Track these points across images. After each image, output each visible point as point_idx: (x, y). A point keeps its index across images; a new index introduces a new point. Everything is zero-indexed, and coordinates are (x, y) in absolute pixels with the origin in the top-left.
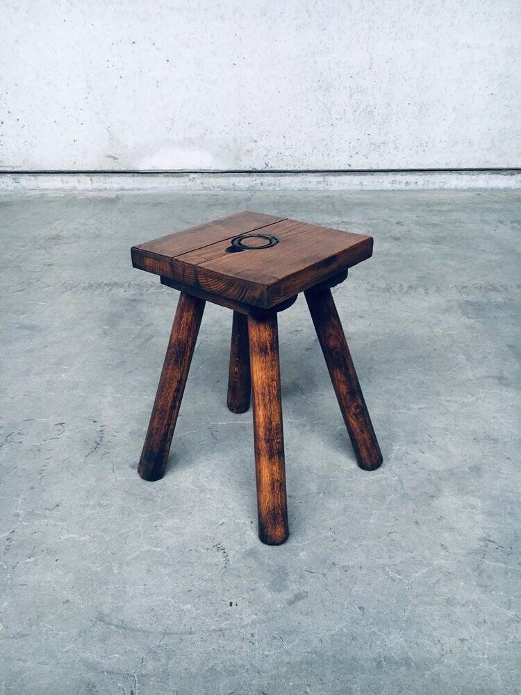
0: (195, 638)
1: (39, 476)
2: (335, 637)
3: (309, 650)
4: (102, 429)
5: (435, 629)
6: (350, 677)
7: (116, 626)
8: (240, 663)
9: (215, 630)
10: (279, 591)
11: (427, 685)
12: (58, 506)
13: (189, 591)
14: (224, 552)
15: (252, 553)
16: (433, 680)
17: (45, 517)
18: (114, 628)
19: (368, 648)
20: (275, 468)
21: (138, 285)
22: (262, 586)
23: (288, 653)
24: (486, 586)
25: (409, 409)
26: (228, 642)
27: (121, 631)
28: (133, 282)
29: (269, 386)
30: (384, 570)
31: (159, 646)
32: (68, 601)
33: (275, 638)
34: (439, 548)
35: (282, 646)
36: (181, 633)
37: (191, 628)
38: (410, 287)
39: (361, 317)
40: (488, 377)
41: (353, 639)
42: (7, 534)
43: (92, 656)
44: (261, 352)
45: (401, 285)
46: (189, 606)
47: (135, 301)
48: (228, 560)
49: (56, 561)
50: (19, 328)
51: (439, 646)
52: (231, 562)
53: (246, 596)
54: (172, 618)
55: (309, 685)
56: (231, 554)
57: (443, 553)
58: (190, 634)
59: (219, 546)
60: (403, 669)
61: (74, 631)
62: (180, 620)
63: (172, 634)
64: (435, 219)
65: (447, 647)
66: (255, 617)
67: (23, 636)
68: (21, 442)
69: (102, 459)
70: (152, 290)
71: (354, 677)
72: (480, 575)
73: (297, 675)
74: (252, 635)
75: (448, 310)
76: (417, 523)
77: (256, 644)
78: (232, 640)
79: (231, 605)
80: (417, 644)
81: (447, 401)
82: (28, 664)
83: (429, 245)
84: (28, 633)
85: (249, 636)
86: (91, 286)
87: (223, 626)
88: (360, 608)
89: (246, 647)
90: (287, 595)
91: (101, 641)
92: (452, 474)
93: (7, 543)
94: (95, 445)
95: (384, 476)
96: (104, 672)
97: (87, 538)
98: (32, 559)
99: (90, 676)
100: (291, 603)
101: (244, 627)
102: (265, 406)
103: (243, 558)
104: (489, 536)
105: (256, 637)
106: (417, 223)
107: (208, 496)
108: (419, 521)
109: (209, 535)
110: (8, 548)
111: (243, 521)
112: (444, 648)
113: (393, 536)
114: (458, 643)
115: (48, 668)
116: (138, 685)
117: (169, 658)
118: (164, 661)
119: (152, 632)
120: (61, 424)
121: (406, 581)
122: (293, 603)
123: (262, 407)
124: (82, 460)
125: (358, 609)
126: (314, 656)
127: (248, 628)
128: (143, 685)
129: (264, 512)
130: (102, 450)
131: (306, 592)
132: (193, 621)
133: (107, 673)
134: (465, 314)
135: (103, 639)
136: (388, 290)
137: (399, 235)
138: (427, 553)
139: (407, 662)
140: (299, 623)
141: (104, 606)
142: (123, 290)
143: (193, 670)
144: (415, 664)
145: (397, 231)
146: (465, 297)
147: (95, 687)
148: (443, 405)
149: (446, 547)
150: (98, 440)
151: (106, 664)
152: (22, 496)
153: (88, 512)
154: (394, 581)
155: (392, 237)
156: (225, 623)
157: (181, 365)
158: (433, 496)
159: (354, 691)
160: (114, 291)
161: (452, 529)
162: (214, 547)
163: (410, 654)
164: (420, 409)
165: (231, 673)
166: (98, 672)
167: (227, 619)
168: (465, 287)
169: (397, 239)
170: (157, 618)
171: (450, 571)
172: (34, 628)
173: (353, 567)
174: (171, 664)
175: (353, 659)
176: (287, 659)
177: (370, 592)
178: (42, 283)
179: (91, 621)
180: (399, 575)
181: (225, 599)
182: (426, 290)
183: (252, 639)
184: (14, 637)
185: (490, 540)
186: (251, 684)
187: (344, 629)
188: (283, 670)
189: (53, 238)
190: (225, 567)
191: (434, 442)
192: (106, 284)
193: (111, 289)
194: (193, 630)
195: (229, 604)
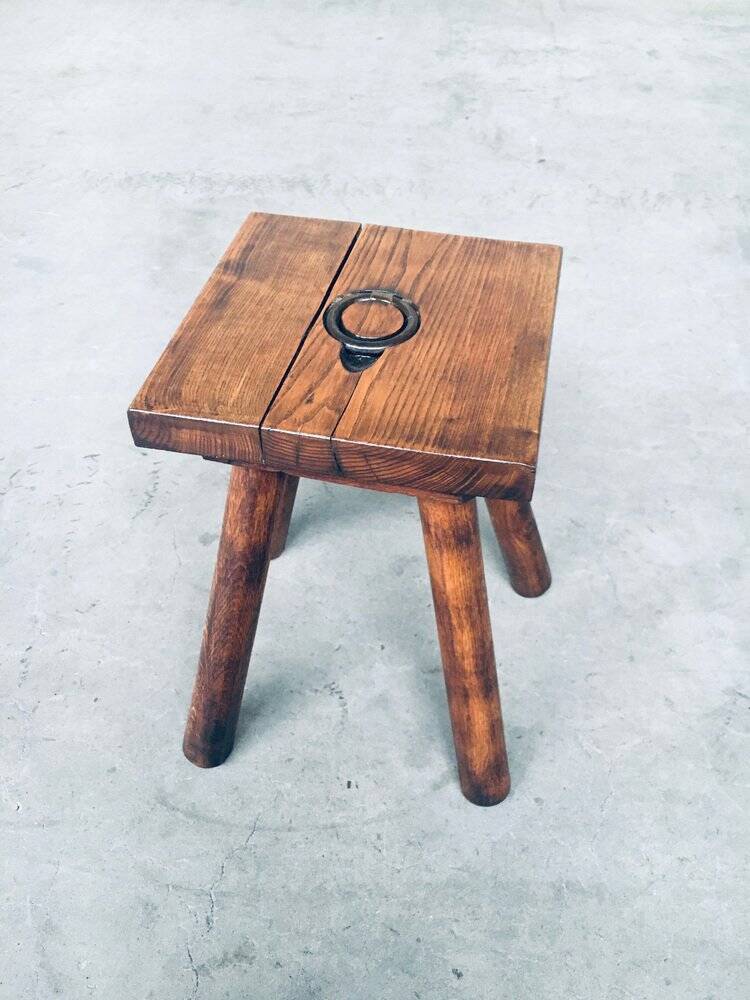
0: (297, 837)
1: (64, 552)
2: (498, 847)
3: (459, 865)
4: (156, 468)
5: (643, 840)
6: (515, 910)
7: (186, 814)
8: (360, 880)
9: (325, 827)
10: (419, 767)
12: (94, 605)
13: (290, 760)
14: (341, 698)
15: (382, 701)
16: (634, 922)
17: (76, 625)
18: (180, 816)
19: (545, 865)
21: (207, 180)
22: (394, 757)
23: (427, 867)
24: (727, 772)
26: (344, 847)
27: (191, 822)
28: (198, 173)
30: (576, 738)
31: (245, 848)
32: (114, 769)
33: (410, 843)
34: (662, 704)
35: (420, 857)
36: (277, 829)
37: (291, 821)
38: (661, 196)
41: (523, 850)
42: (20, 653)
43: (152, 860)
45: (646, 192)
46: (288, 786)
47: (202, 213)
48: (346, 711)
49: (96, 700)
50: (19, 264)
51: (647, 868)
52: (350, 715)
53: (371, 772)
54: (264, 804)
55: (457, 921)
56: (351, 701)
57: (666, 712)
58: (289, 830)
59: (333, 686)
60: (592, 902)
62: (276, 808)
63: (264, 829)
64: (715, 47)
65: (658, 871)
66: (383, 807)
67: (52, 823)
68: (33, 488)
69: (157, 524)
70: (230, 190)
71: (521, 911)
72: (718, 752)
73: (441, 904)
74: (379, 837)
75: (721, 248)
76: (632, 659)
77: (384, 852)
78: (349, 844)
79: (349, 787)
80: (616, 863)
81: (699, 434)
83: (700, 104)
84: (59, 818)
85: (374, 837)
86: (129, 180)
87: (337, 820)
88: (537, 800)
89: (369, 856)
90: (431, 775)
91: (164, 836)
92: (695, 573)
93: (22, 667)
94: (146, 498)
95: (588, 573)
96: (168, 885)
97: (140, 663)
98: (60, 697)
99: (149, 892)
100: (436, 787)
101: (366, 823)
103: (369, 708)
104: (740, 686)
105: (385, 841)
106: (684, 55)
107: (318, 599)
108: (635, 655)
109: (318, 666)
110: (24, 676)
111: (369, 644)
112: (655, 872)
113: (595, 681)
114: (676, 864)
116: (216, 908)
117: (259, 868)
118: (251, 873)
119: (235, 825)
120: (92, 456)
121: (608, 758)
122: (439, 787)
124: (127, 525)
125: (533, 802)
126: (465, 874)
127: (373, 825)
128: (223, 909)
130: (156, 508)
132: (294, 809)
133: (173, 888)
135: (166, 833)
136: (623, 201)
138: (644, 711)
139: (599, 891)
140: (447, 821)
141: (166, 779)
142: (183, 189)
143: (294, 888)
144: (610, 894)
147: (155, 909)
149: (673, 703)
150: (150, 488)
151: (171, 873)
152: (40, 586)
153: (139, 618)
154: (590, 757)
155: (638, 84)
156: (340, 815)
158: (660, 612)
159: (520, 932)
160: (169, 191)
161: (685, 672)
162: (325, 687)
163: (604, 879)
164: (656, 448)
165: (348, 895)
166: (160, 886)
167: (343, 809)
169: (648, 89)
170: (243, 803)
171: (675, 744)
172: (67, 811)
173: (530, 731)
174: (262, 878)
175: (522, 882)
176: (427, 877)
177: (553, 774)
178: (51, 171)
179: (148, 803)
180: (598, 747)
181: (340, 776)
182: (688, 203)
183: (378, 844)
184: (39, 825)
185: (740, 694)
186: (375, 915)
187: (512, 834)
188: (422, 894)
189: (65, 74)
190: (342, 723)
191: (672, 512)
192: (154, 177)
193: (162, 187)
194: (293, 825)
195: (346, 784)
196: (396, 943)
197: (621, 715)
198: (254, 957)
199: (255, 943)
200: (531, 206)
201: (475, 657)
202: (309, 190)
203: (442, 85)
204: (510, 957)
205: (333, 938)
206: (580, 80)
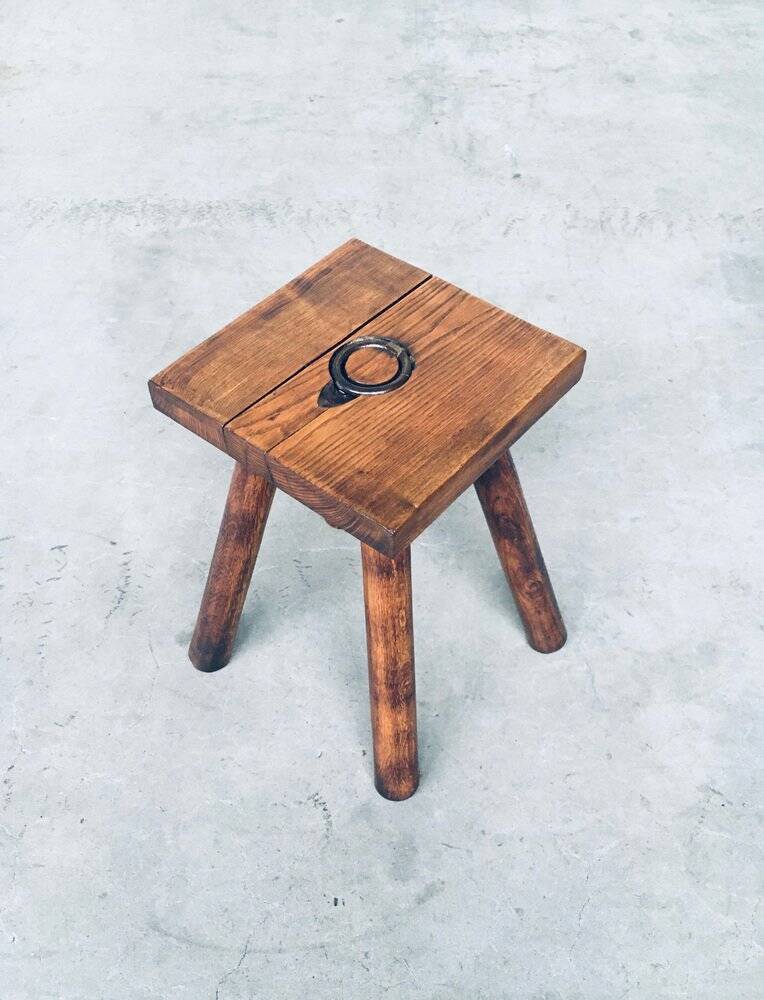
0: (287, 959)
1: (39, 658)
2: (480, 960)
3: (444, 981)
4: (125, 559)
5: (619, 947)
7: (177, 939)
9: (314, 947)
10: (404, 880)
12: (73, 717)
13: (276, 878)
14: (325, 810)
15: (365, 812)
17: (56, 739)
18: (174, 941)
19: (525, 976)
20: (400, 718)
22: (379, 871)
23: (415, 985)
24: (699, 874)
26: (333, 967)
27: (184, 946)
28: (150, 200)
29: (393, 618)
30: (555, 843)
31: (238, 973)
32: (105, 895)
33: (397, 960)
34: (638, 803)
35: (406, 973)
36: (267, 951)
37: (280, 943)
38: (642, 217)
39: (550, 298)
40: (752, 447)
41: (505, 963)
42: (2, 773)
43: (148, 988)
44: (382, 573)
45: (626, 213)
48: (330, 824)
49: (81, 821)
51: (622, 977)
52: (334, 828)
53: (357, 888)
54: (254, 925)
56: (334, 812)
57: (642, 812)
58: (279, 952)
59: (316, 798)
62: (266, 930)
63: (255, 952)
65: (633, 978)
66: (370, 924)
67: (50, 954)
68: (1, 588)
69: (131, 623)
72: (692, 853)
74: (366, 955)
75: (702, 280)
76: (610, 756)
77: (372, 970)
78: (338, 964)
79: (336, 900)
80: (593, 972)
84: (56, 949)
85: (361, 957)
86: (76, 210)
87: (325, 939)
88: (517, 910)
89: (358, 975)
90: (415, 888)
91: (158, 963)
92: (672, 660)
93: (5, 788)
94: (118, 594)
95: (567, 662)
97: (123, 780)
98: (46, 820)
100: (421, 900)
101: (354, 942)
102: (387, 643)
103: (352, 819)
104: (714, 782)
105: (371, 958)
107: (298, 702)
108: (611, 752)
109: (301, 776)
110: (8, 798)
111: (350, 750)
112: (630, 979)
113: (572, 781)
114: (649, 971)
118: (245, 997)
119: (226, 949)
120: (60, 548)
121: (585, 863)
122: (424, 901)
123: (381, 645)
124: (101, 626)
125: (514, 912)
126: (449, 990)
127: (361, 943)
129: (383, 765)
130: (129, 605)
131: (443, 883)
132: (283, 929)
134: (731, 289)
135: (160, 960)
136: (602, 224)
137: (632, 69)
138: (620, 813)
140: (431, 936)
141: (157, 904)
142: (135, 221)
145: (631, 56)
148: (671, 511)
149: (648, 802)
150: (122, 583)
152: (17, 698)
153: (119, 729)
154: (569, 863)
155: (619, 74)
156: (328, 934)
157: (248, 541)
158: (638, 704)
160: (119, 223)
161: (661, 769)
162: (309, 799)
163: (582, 989)
164: (634, 520)
167: (330, 928)
168: (739, 218)
170: (233, 925)
171: (650, 845)
172: (62, 941)
173: (511, 838)
176: (414, 995)
177: (532, 882)
179: (141, 929)
180: (576, 852)
181: (327, 893)
182: (670, 225)
183: (366, 962)
184: (37, 956)
185: (713, 790)
187: (493, 946)
190: (327, 837)
191: (650, 592)
192: (102, 206)
193: (111, 219)
194: (284, 946)
195: (332, 902)
197: (598, 817)
200: (505, 233)
202: (270, 217)
203: (409, 81)
206: (557, 71)
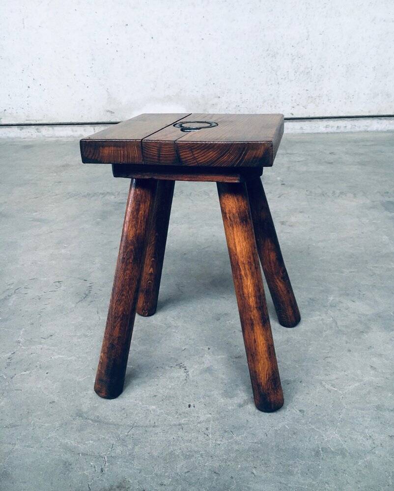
0: (158, 430)
1: (39, 316)
2: (278, 432)
3: (256, 441)
4: (91, 285)
5: (366, 427)
6: (291, 462)
7: (92, 420)
8: (196, 449)
9: (175, 425)
10: (231, 397)
11: (361, 470)
12: (51, 336)
13: (155, 396)
14: (185, 369)
16: (366, 467)
17: (41, 343)
18: (91, 422)
19: (308, 440)
22: (216, 393)
23: (236, 443)
25: (342, 272)
26: (186, 434)
27: (96, 424)
30: (321, 383)
31: (127, 435)
32: (54, 402)
33: (226, 432)
34: (369, 369)
35: (232, 437)
36: (147, 426)
37: (155, 423)
38: (342, 193)
39: (301, 212)
41: (294, 434)
42: (9, 355)
43: (71, 442)
45: (334, 192)
46: (154, 407)
48: (188, 375)
49: (47, 373)
50: (32, 221)
51: (370, 441)
52: (190, 376)
53: (202, 400)
54: (140, 415)
55: (255, 467)
56: (191, 371)
57: (372, 372)
58: (154, 427)
59: (181, 365)
60: (338, 458)
61: (57, 424)
62: (146, 417)
63: (139, 427)
64: (361, 151)
65: (378, 442)
66: (210, 416)
67: (15, 426)
68: (26, 294)
69: (89, 305)
71: (295, 462)
73: (245, 459)
74: (207, 429)
75: (373, 207)
76: (349, 351)
77: (210, 436)
78: (189, 433)
79: (189, 407)
80: (351, 439)
81: (373, 267)
82: (17, 447)
83: (356, 167)
84: (19, 424)
85: (204, 429)
86: (89, 194)
87: (182, 421)
88: (300, 411)
89: (201, 438)
90: (238, 401)
91: (79, 431)
92: (379, 317)
93: (8, 361)
94: (84, 296)
95: (321, 318)
96: (79, 454)
97: (73, 358)
98: (27, 372)
99: (67, 456)
101: (200, 423)
103: (201, 373)
105: (210, 431)
106: (347, 153)
108: (350, 349)
109: (173, 357)
110: (9, 364)
111: (201, 348)
112: (375, 442)
113: (329, 360)
114: (387, 439)
115: (33, 450)
116: (107, 464)
117: (135, 444)
118: (130, 447)
119: (121, 425)
120: (59, 282)
121: (340, 392)
122: (242, 406)
124: (73, 306)
125: (298, 412)
126: (259, 445)
127: (203, 424)
128: (111, 464)
130: (89, 299)
132: (157, 417)
133: (82, 454)
134: (387, 209)
135: (80, 429)
136: (323, 195)
137: (332, 161)
138: (359, 372)
139: (342, 453)
140: (247, 421)
141: (83, 406)
142: (114, 197)
143: (155, 454)
144: (349, 453)
145: (331, 158)
146: (387, 199)
147: (70, 465)
148: (370, 270)
149: (375, 368)
150: (87, 292)
151: (82, 448)
152: (23, 329)
153: (75, 340)
154: (330, 392)
155: (326, 162)
156: (184, 419)
158: (363, 332)
159: (295, 472)
160: (107, 197)
161: (381, 355)
162: (177, 365)
163: (345, 446)
164: (350, 272)
165: (187, 457)
166: (74, 454)
167: (185, 417)
168: (388, 193)
169: (331, 163)
170: (127, 415)
171: (379, 385)
172: (24, 421)
173: (294, 381)
174: (137, 449)
175: (294, 448)
176: (236, 447)
177: (309, 399)
178: (53, 193)
179: (72, 416)
180: (334, 387)
181: (184, 402)
182: (355, 194)
183: (207, 432)
184: (6, 427)
186: (205, 466)
187: (287, 426)
188: (233, 455)
189: (63, 166)
190: (186, 380)
191: (363, 295)
192: (101, 193)
193: (104, 196)
194: (156, 424)
195: (188, 406)
196: (217, 480)
197: (346, 373)
198: (129, 488)
199: (130, 480)
200: (279, 197)
201: (255, 296)
204: (289, 485)
205: (178, 477)
206: (299, 162)
